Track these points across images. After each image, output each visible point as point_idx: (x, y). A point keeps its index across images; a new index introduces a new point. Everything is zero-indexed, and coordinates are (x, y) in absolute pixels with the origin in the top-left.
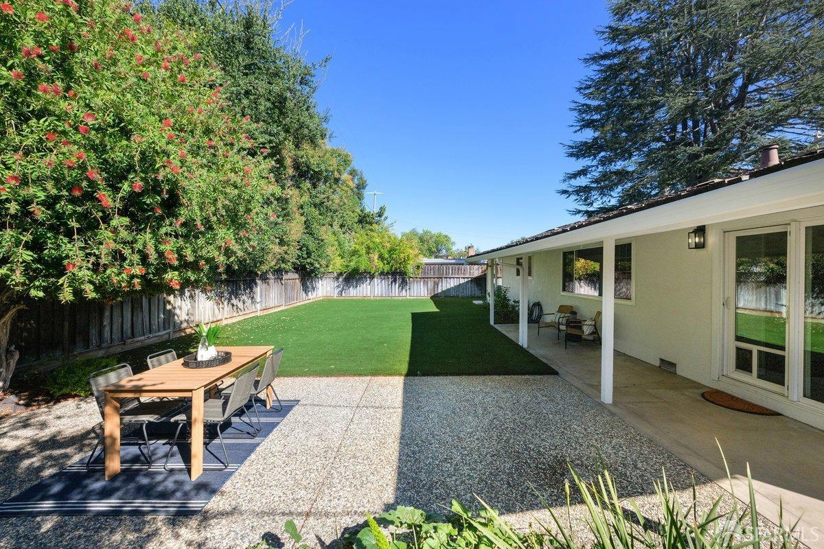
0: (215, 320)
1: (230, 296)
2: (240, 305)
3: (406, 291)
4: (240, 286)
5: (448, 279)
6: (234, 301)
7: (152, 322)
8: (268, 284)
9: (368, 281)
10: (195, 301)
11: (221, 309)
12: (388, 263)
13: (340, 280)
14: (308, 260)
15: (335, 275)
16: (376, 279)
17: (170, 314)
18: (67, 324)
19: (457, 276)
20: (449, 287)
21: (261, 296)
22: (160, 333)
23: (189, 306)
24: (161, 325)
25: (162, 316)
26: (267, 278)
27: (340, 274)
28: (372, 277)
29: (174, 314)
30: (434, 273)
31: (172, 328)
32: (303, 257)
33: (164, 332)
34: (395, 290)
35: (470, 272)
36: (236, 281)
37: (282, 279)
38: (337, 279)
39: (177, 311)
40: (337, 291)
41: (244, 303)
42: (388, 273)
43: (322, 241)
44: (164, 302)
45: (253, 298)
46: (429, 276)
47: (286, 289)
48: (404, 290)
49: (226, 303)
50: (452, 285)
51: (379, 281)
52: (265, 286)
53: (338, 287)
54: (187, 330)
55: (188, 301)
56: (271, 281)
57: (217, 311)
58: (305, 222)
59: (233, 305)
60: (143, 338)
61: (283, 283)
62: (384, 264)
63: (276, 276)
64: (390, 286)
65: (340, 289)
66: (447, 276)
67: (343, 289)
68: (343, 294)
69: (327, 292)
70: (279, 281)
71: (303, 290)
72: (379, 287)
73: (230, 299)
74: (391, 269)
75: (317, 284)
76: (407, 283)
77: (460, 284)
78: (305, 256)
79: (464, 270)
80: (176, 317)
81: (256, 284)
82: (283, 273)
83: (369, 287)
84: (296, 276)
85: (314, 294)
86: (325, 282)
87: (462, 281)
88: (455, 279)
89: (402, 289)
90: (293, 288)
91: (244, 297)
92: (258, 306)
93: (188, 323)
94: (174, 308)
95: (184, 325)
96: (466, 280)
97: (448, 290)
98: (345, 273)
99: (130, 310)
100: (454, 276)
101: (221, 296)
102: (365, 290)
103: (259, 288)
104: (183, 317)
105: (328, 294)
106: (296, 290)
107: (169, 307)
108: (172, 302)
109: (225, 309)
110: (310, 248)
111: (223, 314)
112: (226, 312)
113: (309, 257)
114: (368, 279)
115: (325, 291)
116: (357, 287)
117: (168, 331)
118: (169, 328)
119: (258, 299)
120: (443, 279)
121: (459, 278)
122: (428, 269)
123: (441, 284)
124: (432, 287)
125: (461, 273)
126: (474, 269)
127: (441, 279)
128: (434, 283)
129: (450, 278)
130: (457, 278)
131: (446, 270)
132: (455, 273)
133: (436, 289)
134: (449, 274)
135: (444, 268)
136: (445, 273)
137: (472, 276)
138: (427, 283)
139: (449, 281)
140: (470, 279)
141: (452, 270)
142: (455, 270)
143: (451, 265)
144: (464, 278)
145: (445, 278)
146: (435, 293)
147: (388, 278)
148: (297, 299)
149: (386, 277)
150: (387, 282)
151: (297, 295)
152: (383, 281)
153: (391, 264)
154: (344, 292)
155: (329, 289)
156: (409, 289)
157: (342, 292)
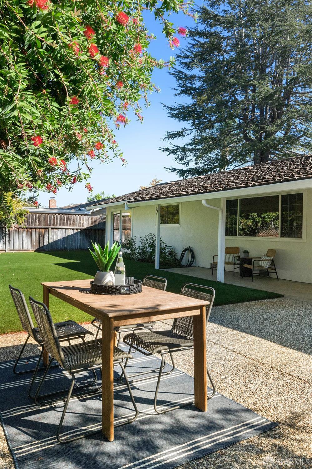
3: (5, 243)
5: (56, 230)
19: (65, 227)
20: (56, 239)
30: (40, 223)
35: (80, 223)
46: (34, 226)
48: (2, 243)
50: (60, 237)
66: (55, 227)
76: (5, 233)
77: (68, 236)
79: (74, 221)
87: (71, 232)
88: (64, 230)
96: (75, 231)
97: (56, 242)
100: (62, 227)
120: (50, 229)
121: (67, 229)
122: (32, 218)
123: (47, 235)
124: (37, 239)
125: (70, 224)
126: (83, 219)
127: (47, 230)
128: (40, 234)
129: (58, 229)
130: (65, 229)
131: (54, 220)
132: (63, 223)
133: (41, 241)
134: (57, 224)
135: (51, 217)
136: (52, 222)
137: (81, 227)
138: (31, 234)
139: (57, 232)
140: (79, 230)
141: (61, 220)
142: (64, 220)
143: (59, 214)
144: (73, 229)
145: (52, 228)
146: (41, 246)
156: (9, 241)
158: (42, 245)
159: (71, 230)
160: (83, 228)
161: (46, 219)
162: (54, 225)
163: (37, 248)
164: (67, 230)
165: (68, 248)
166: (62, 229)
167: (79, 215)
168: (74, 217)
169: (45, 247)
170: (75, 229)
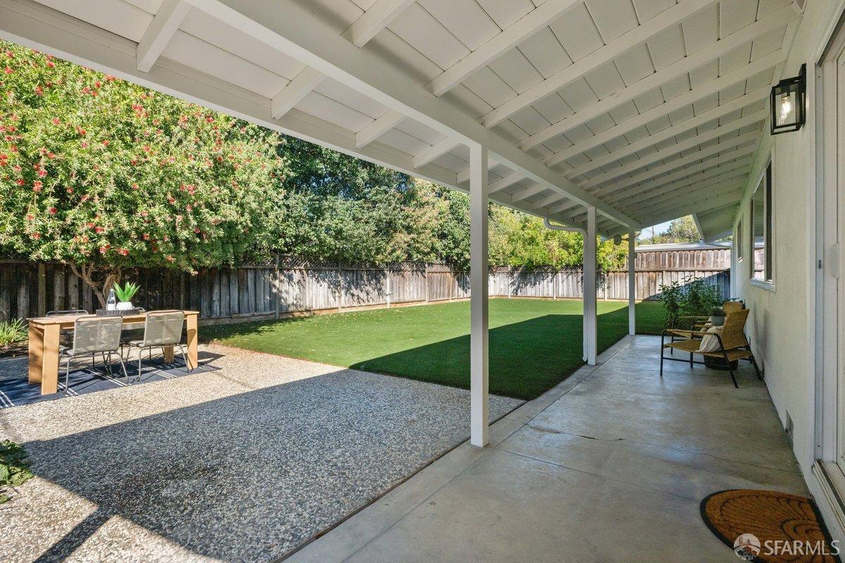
0: (329, 307)
1: (349, 286)
2: (363, 295)
3: (604, 290)
4: (362, 277)
5: (674, 274)
6: (354, 291)
7: (258, 303)
8: (403, 276)
9: (550, 277)
10: (304, 287)
11: (337, 298)
12: (576, 253)
13: (516, 275)
14: (456, 251)
15: (509, 269)
16: (560, 274)
17: (276, 298)
18: (182, 296)
19: (689, 268)
21: (392, 288)
22: (265, 313)
23: (298, 291)
24: (268, 306)
25: (268, 298)
26: (401, 270)
27: (515, 268)
28: (555, 272)
29: (280, 298)
30: (648, 264)
31: (277, 309)
32: (449, 248)
33: (269, 313)
35: (715, 262)
36: (357, 271)
37: (424, 271)
38: (512, 274)
39: (284, 295)
40: (511, 289)
41: (368, 294)
42: (575, 266)
44: (270, 285)
45: (380, 289)
46: (640, 269)
47: (431, 281)
48: (600, 290)
49: (343, 292)
51: (565, 276)
52: (397, 278)
53: (513, 284)
54: (294, 313)
55: (296, 287)
56: (408, 274)
57: (332, 299)
59: (353, 295)
60: (248, 315)
61: (426, 276)
62: (570, 253)
63: (415, 269)
64: (580, 284)
65: (515, 287)
66: (672, 268)
67: (518, 287)
68: (519, 293)
69: (500, 290)
70: (420, 274)
71: (459, 286)
72: (565, 284)
73: (348, 289)
74: (579, 260)
76: (604, 279)
78: (452, 246)
79: (704, 259)
80: (282, 300)
81: (384, 275)
82: (426, 265)
83: (551, 285)
84: (447, 269)
86: (497, 279)
87: (699, 276)
88: (687, 273)
89: (597, 287)
90: (441, 283)
91: (368, 288)
92: (388, 299)
93: (296, 308)
94: (281, 292)
95: (291, 309)
96: (708, 275)
98: (520, 266)
99: (237, 289)
100: (683, 268)
101: (336, 285)
102: (546, 289)
103: (388, 280)
104: (290, 301)
105: (502, 293)
106: (447, 285)
107: (274, 291)
108: (277, 286)
109: (343, 298)
110: (457, 236)
111: (340, 302)
112: (343, 301)
113: (456, 247)
114: (550, 274)
115: (498, 289)
116: (535, 284)
117: (273, 312)
118: (275, 309)
119: (388, 291)
120: (664, 272)
121: (694, 271)
122: (638, 259)
123: (661, 281)
124: (646, 285)
125: (698, 264)
126: (722, 256)
127: (661, 274)
128: (649, 279)
129: (677, 271)
130: (690, 271)
131: (670, 261)
132: (686, 263)
133: (651, 288)
134: (675, 265)
135: (665, 257)
136: (667, 263)
137: (719, 268)
138: (637, 279)
139: (676, 276)
140: (716, 273)
141: (681, 259)
142: (686, 259)
143: (678, 251)
145: (667, 271)
147: (577, 272)
148: (448, 295)
149: (574, 271)
150: (575, 278)
151: (449, 291)
152: (570, 277)
153: (579, 253)
154: (519, 291)
155: (502, 286)
156: (608, 288)
157: (517, 291)
158: (652, 294)
159: (701, 272)
160: (722, 269)
161: (657, 258)
162: (670, 266)
163: (645, 297)
164: (692, 273)
166: (684, 271)
167: (713, 250)
168: (703, 254)
170: (707, 271)
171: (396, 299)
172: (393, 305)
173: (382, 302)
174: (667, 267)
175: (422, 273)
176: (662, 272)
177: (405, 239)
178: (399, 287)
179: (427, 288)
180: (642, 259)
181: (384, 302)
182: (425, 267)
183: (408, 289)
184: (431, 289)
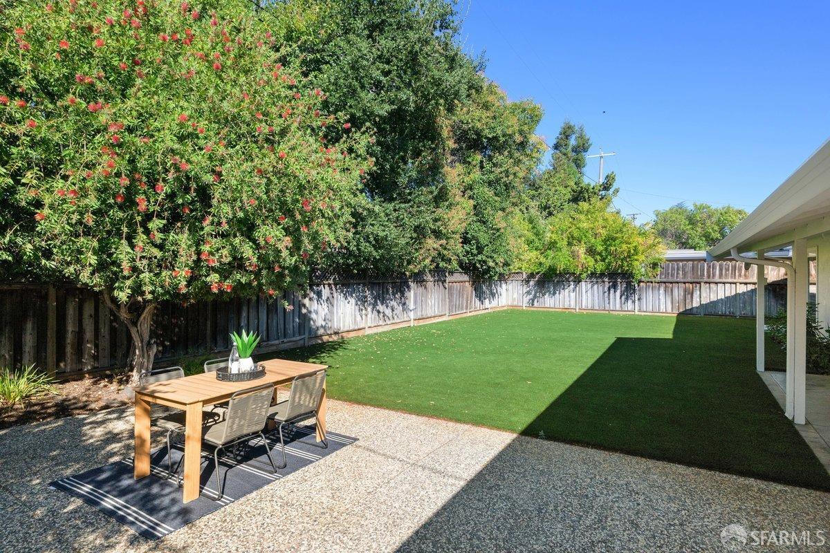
0: (356, 328)
1: (376, 302)
2: (388, 312)
3: (634, 302)
4: (388, 290)
5: (713, 285)
6: (380, 307)
7: (287, 326)
8: (425, 288)
9: (572, 286)
10: (333, 306)
11: (364, 316)
12: (603, 260)
13: (532, 283)
14: (480, 257)
15: (525, 276)
16: (583, 284)
17: (305, 319)
18: (209, 323)
19: (730, 280)
20: (713, 298)
21: (415, 302)
22: (294, 339)
23: (326, 310)
24: (296, 329)
25: (297, 320)
26: (424, 281)
27: (532, 276)
28: (578, 280)
29: (310, 319)
30: (685, 274)
31: (307, 334)
32: (472, 254)
33: (298, 338)
34: (615, 299)
36: (383, 283)
37: (445, 281)
38: (528, 282)
39: (313, 316)
40: (527, 299)
41: (393, 311)
42: (602, 275)
43: (498, 230)
44: (299, 305)
45: (404, 304)
46: (675, 280)
47: (451, 294)
48: (630, 302)
49: (369, 309)
50: (721, 296)
51: (589, 286)
52: (421, 290)
53: (528, 293)
54: (323, 337)
55: (325, 306)
56: (430, 285)
57: (359, 318)
58: (475, 207)
59: (379, 312)
60: (277, 342)
61: (447, 286)
62: (596, 261)
63: (436, 278)
64: (606, 294)
65: (531, 296)
66: (711, 280)
67: (535, 297)
68: (535, 303)
69: (514, 300)
70: (441, 284)
71: (476, 296)
72: (589, 294)
73: (375, 305)
74: (607, 268)
75: (499, 288)
76: (634, 290)
77: (736, 295)
78: (475, 252)
80: (312, 322)
81: (408, 287)
82: (447, 274)
83: (573, 295)
84: (466, 278)
85: (494, 303)
86: (510, 287)
87: (742, 289)
88: (728, 285)
89: (627, 299)
90: (460, 293)
91: (393, 303)
92: (412, 315)
93: (325, 330)
94: (310, 312)
95: (321, 331)
96: (750, 287)
97: (713, 304)
98: (538, 273)
99: (265, 311)
100: (724, 280)
101: (363, 300)
102: (567, 299)
103: (412, 292)
104: (320, 322)
105: (515, 303)
106: (465, 296)
107: (304, 311)
108: (307, 305)
109: (369, 316)
110: (482, 240)
111: (366, 320)
112: (369, 320)
113: (480, 253)
114: (572, 283)
115: (510, 299)
116: (554, 294)
117: (303, 337)
118: (304, 334)
119: (412, 306)
120: (702, 284)
121: (735, 283)
122: (673, 269)
123: (698, 293)
124: (681, 297)
125: (740, 275)
127: (698, 285)
128: (685, 291)
129: (716, 283)
130: (731, 283)
131: (709, 270)
132: (726, 275)
133: (687, 301)
134: (714, 276)
135: (704, 267)
136: (706, 274)
138: (672, 290)
139: (715, 288)
141: (721, 270)
142: (727, 270)
144: (746, 284)
145: (706, 283)
146: (687, 308)
147: (604, 282)
148: (467, 309)
149: (600, 280)
150: (601, 288)
151: (467, 303)
152: (596, 286)
153: (607, 261)
154: (536, 300)
155: (515, 296)
156: (639, 299)
157: (533, 301)
158: (689, 307)
159: (743, 285)
161: (695, 269)
162: (709, 277)
163: (681, 310)
164: (733, 286)
165: (738, 314)
166: (724, 283)
169: (695, 310)
170: (750, 283)
171: (419, 315)
172: (416, 322)
173: (406, 319)
174: (705, 279)
175: (443, 283)
176: (700, 283)
177: (435, 246)
178: (422, 301)
179: (447, 300)
180: (678, 269)
181: (408, 319)
182: (446, 276)
183: (430, 302)
184: (451, 301)
